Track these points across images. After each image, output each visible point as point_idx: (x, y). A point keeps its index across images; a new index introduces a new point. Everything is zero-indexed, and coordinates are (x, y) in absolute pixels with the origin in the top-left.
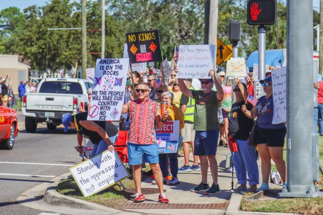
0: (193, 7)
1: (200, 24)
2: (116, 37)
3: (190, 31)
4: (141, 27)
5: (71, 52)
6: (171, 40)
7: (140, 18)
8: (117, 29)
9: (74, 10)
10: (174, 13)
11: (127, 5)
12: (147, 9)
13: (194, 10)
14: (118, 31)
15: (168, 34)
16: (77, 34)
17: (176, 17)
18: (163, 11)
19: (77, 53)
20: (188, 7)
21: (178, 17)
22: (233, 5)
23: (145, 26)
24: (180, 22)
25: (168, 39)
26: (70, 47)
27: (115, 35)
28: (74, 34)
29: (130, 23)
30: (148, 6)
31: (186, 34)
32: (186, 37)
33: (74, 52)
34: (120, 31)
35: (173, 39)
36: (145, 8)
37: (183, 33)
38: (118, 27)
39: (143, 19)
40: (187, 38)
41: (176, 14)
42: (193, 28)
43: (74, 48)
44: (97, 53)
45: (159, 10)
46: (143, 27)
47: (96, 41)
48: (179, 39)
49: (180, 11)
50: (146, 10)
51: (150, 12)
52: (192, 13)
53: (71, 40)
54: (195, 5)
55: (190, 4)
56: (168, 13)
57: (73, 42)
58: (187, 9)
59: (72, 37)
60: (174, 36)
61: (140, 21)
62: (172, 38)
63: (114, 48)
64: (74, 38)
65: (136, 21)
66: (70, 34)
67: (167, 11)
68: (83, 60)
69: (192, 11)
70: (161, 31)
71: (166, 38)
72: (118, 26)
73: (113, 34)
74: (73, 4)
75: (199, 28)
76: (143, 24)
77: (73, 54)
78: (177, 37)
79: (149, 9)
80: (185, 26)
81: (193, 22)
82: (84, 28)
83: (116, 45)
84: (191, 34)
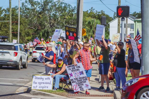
1: (59, 20)
2: (23, 25)
3: (55, 23)
4: (32, 21)
5: (2, 32)
6: (46, 27)
7: (32, 17)
8: (24, 22)
9: (4, 13)
10: (47, 15)
11: (25, 11)
12: (35, 13)
13: (56, 14)
14: (24, 23)
15: (44, 25)
16: (5, 24)
17: (48, 17)
18: (42, 14)
19: (5, 33)
20: (54, 12)
21: (49, 17)
23: (34, 21)
24: (50, 19)
25: (45, 27)
26: (2, 30)
27: (23, 24)
28: (4, 24)
29: (27, 20)
30: (35, 12)
31: (53, 25)
32: (53, 26)
33: (4, 32)
34: (25, 23)
35: (47, 27)
36: (34, 13)
37: (51, 24)
38: (24, 21)
39: (33, 18)
40: (53, 27)
41: (48, 16)
42: (56, 22)
43: (4, 30)
44: (14, 33)
45: (40, 13)
46: (33, 21)
47: (14, 27)
48: (50, 27)
49: (50, 15)
50: (35, 14)
51: (36, 14)
52: (56, 15)
53: (2, 26)
54: (57, 12)
55: (55, 11)
56: (44, 15)
57: (4, 28)
58: (54, 13)
59: (3, 25)
60: (47, 26)
61: (32, 18)
62: (46, 26)
63: (22, 30)
64: (3, 26)
65: (30, 19)
66: (2, 24)
67: (44, 14)
68: (10, 36)
69: (55, 15)
70: (41, 23)
71: (44, 26)
72: (24, 20)
73: (22, 24)
74: (3, 10)
75: (59, 22)
76: (33, 20)
77: (4, 33)
78: (49, 26)
79: (36, 13)
80: (53, 22)
81: (56, 19)
82: (11, 21)
84: (55, 25)
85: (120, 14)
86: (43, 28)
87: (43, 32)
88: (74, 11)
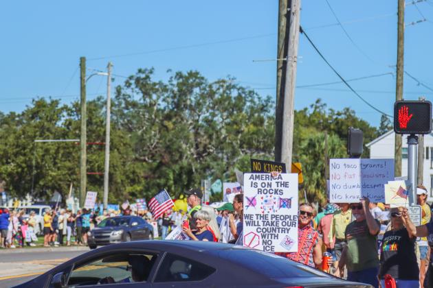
0: (214, 115)
1: (223, 136)
2: (120, 153)
3: (210, 146)
4: (145, 140)
5: (59, 172)
6: (184, 158)
7: (144, 128)
8: (122, 142)
9: (64, 116)
10: (189, 122)
11: (126, 111)
12: (153, 116)
13: (215, 119)
14: (122, 144)
15: (180, 150)
16: (68, 148)
17: (191, 127)
18: (174, 120)
19: (67, 173)
20: (208, 114)
21: (194, 128)
22: (266, 113)
23: (150, 139)
24: (197, 134)
25: (181, 157)
26: (59, 165)
27: (118, 150)
28: (64, 148)
29: (130, 135)
30: (154, 112)
31: (205, 151)
32: (204, 155)
33: (64, 173)
34: (125, 145)
35: (187, 157)
36: (151, 116)
37: (201, 149)
38: (122, 140)
39: (149, 129)
40: (206, 156)
41: (191, 124)
42: (214, 143)
43: (65, 167)
44: (94, 173)
45: (168, 117)
46: (148, 140)
47: (94, 157)
48: (195, 156)
49: (198, 121)
50: (152, 118)
51: (157, 120)
52: (212, 124)
53: (60, 155)
54: (217, 112)
55: (211, 111)
56: (180, 122)
57: (63, 159)
58: (206, 117)
59: (62, 151)
60: (189, 153)
61: (145, 132)
62: (185, 155)
63: (117, 166)
64: (63, 156)
65: (140, 132)
66: (59, 148)
67: (180, 120)
68: (82, 182)
69: (212, 121)
70: (171, 146)
71: (178, 155)
72: (122, 137)
73: (116, 148)
74: (62, 109)
75: (222, 143)
76: (148, 136)
77: (63, 175)
78: (192, 154)
79: (156, 117)
80: (204, 140)
81: (213, 134)
82: (84, 140)
83: (119, 163)
84: (211, 151)
85: (403, 126)
86: (177, 158)
87: (177, 172)
88: (266, 111)
